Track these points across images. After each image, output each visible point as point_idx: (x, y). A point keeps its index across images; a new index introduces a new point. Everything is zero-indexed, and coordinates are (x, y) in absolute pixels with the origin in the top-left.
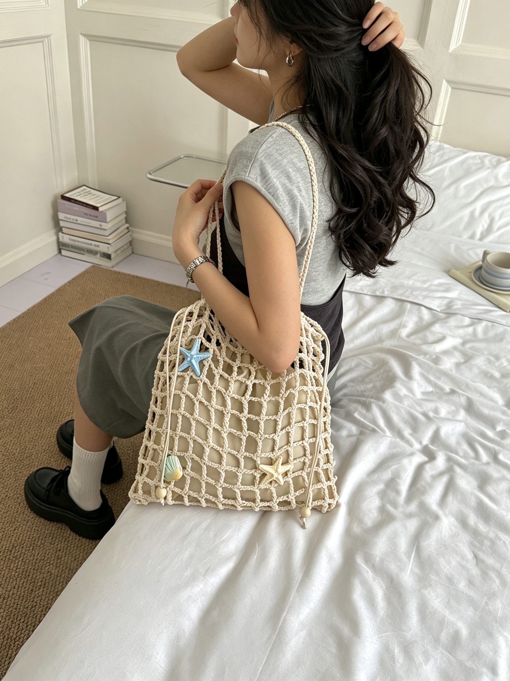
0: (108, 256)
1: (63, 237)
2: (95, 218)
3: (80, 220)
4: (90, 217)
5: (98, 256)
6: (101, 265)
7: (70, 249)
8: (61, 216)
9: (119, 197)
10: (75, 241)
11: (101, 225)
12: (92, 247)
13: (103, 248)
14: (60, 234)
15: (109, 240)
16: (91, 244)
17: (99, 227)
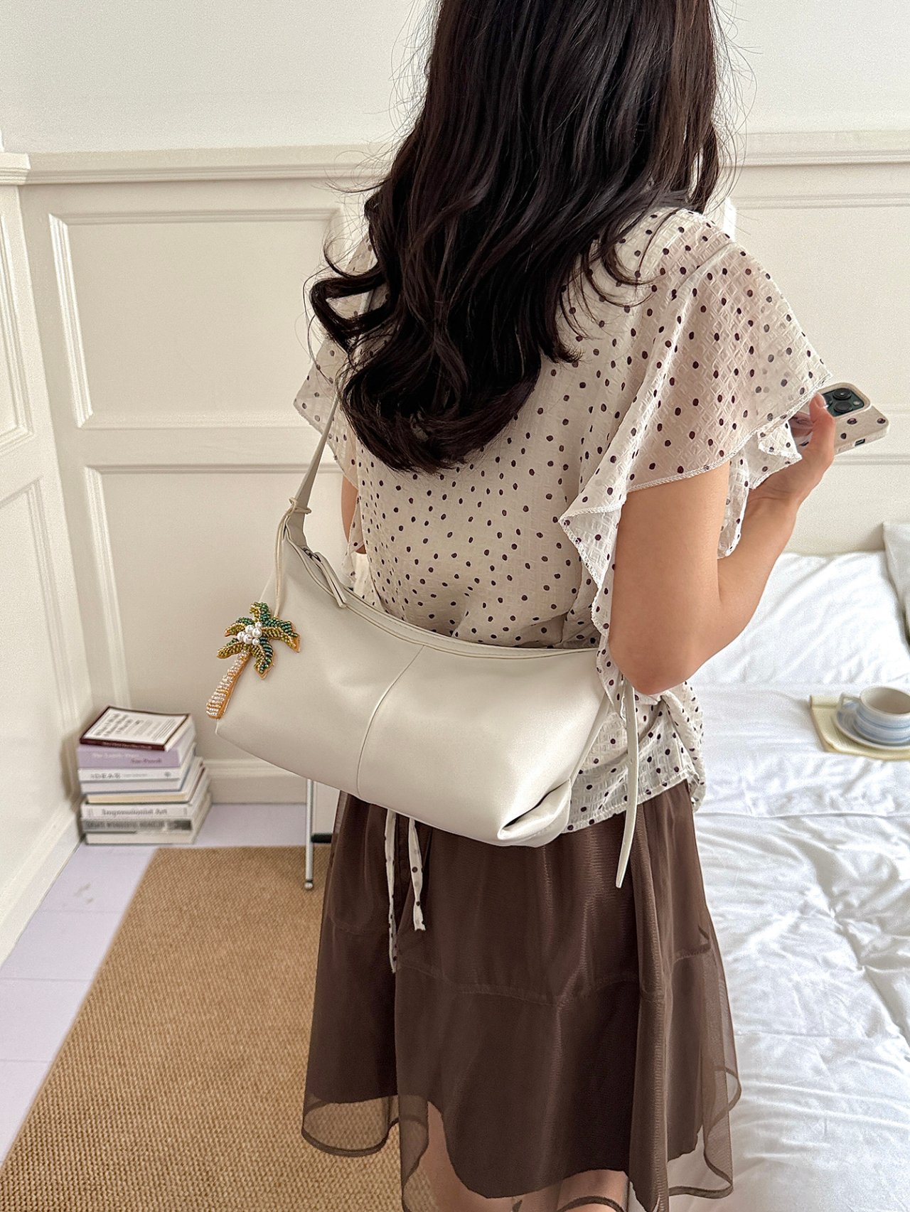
0: (186, 825)
1: (90, 812)
2: (158, 764)
3: (124, 774)
4: (147, 765)
5: (165, 829)
6: (171, 844)
7: (106, 829)
8: (84, 775)
9: (187, 716)
10: (114, 813)
11: (167, 774)
12: (155, 817)
13: (175, 813)
14: (84, 808)
15: (183, 796)
16: (151, 812)
17: (164, 777)
